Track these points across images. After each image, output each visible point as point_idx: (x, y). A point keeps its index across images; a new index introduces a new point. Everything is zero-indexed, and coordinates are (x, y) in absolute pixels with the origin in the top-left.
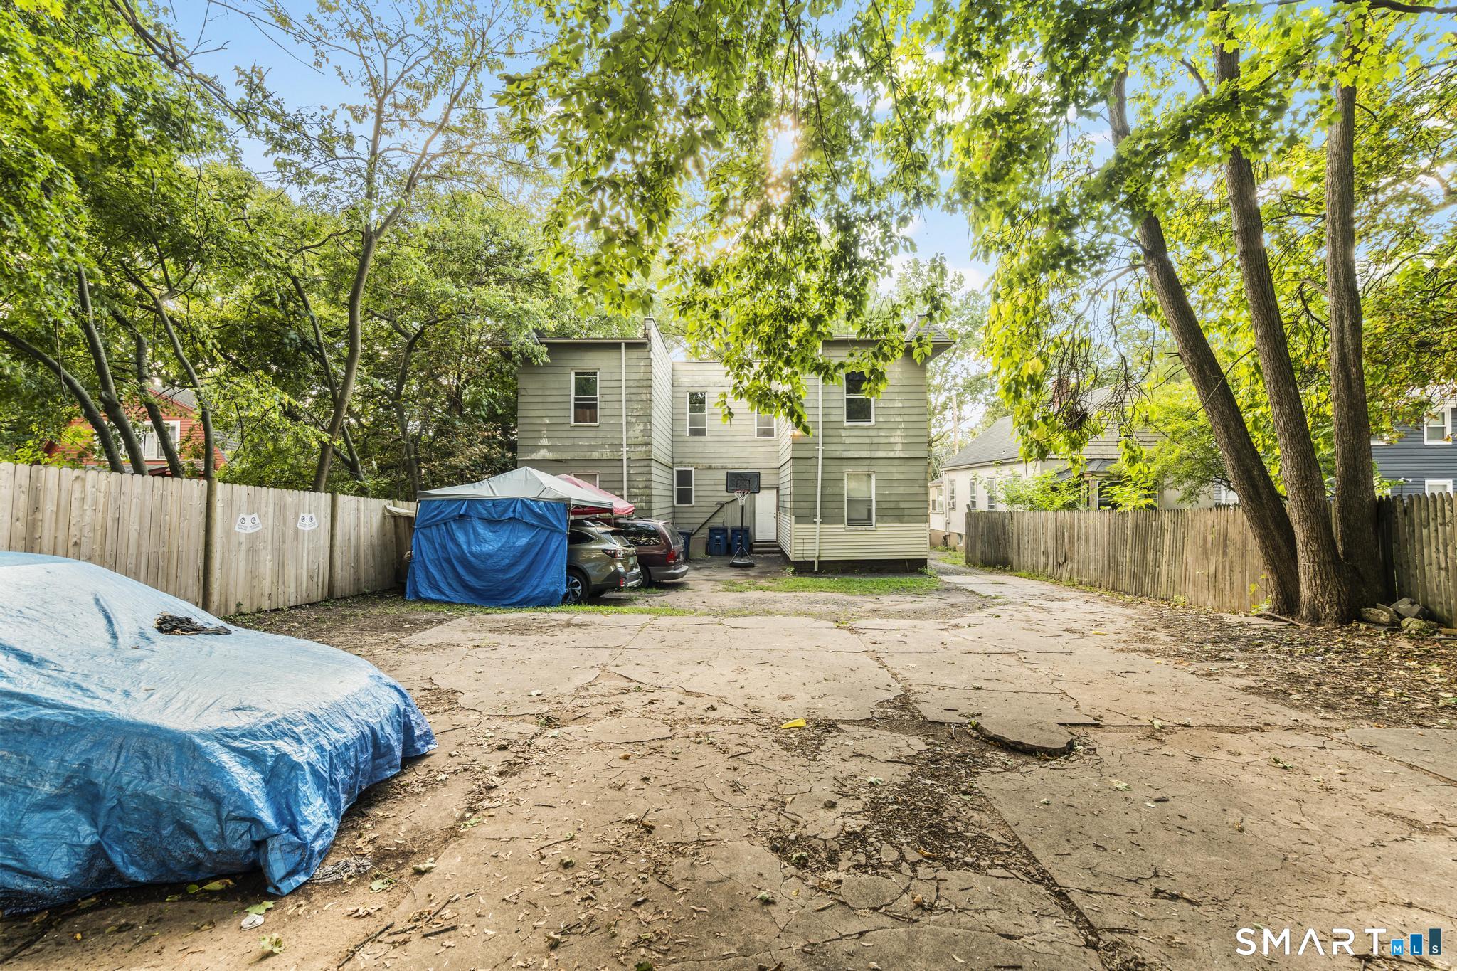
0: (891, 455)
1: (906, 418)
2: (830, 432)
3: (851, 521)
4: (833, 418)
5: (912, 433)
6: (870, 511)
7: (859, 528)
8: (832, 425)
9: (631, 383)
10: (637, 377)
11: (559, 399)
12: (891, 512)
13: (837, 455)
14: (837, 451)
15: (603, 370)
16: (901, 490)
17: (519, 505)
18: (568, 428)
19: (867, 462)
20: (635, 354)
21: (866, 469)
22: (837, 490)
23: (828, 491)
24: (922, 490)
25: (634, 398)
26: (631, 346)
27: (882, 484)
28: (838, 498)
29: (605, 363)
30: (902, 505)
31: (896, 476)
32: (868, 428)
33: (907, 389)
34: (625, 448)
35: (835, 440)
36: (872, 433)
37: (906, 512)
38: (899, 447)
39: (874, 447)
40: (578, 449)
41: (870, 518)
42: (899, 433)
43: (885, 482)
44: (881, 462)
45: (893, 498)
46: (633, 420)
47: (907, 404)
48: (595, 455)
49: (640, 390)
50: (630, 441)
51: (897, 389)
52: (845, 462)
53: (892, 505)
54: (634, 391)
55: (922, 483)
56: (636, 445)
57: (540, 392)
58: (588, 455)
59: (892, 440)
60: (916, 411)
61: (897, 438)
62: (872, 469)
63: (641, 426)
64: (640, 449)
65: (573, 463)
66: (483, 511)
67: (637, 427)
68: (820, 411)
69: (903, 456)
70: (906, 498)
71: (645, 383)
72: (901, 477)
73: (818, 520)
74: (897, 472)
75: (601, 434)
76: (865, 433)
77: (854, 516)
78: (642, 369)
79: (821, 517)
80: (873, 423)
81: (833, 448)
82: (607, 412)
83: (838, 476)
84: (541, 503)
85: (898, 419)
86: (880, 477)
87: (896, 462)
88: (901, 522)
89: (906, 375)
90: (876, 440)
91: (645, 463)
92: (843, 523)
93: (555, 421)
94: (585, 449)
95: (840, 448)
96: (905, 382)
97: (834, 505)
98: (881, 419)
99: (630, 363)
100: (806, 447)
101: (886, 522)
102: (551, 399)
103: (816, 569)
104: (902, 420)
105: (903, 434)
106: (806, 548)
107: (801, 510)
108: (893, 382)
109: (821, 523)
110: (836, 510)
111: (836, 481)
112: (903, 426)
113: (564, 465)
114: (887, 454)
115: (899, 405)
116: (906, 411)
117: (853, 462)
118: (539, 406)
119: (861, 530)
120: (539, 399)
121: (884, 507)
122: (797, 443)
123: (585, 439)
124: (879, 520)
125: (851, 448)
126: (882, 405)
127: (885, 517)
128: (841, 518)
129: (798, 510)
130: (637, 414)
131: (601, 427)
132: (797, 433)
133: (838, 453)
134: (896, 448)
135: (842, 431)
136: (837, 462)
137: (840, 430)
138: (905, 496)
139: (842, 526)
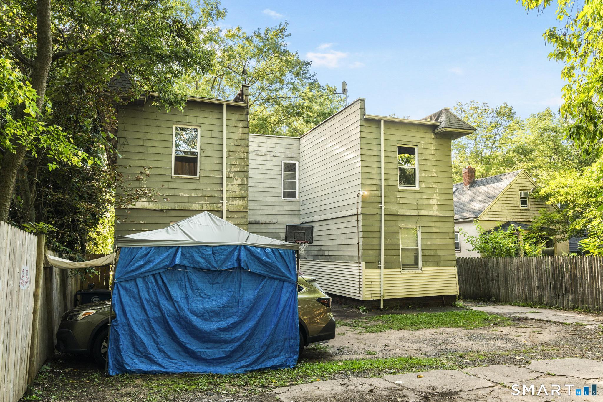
0: (431, 213)
1: (439, 185)
2: (389, 194)
3: (405, 266)
4: (391, 183)
5: (444, 197)
6: (416, 258)
7: (411, 271)
8: (391, 189)
9: (230, 141)
10: (235, 136)
11: (161, 151)
12: (432, 259)
14: (395, 209)
15: (204, 127)
16: (438, 241)
17: (243, 253)
18: (169, 179)
19: (416, 219)
20: (236, 116)
21: (413, 224)
23: (389, 241)
24: (451, 241)
25: (233, 155)
27: (425, 236)
28: (396, 247)
29: (207, 121)
30: (439, 253)
31: (435, 230)
32: (415, 192)
33: (439, 163)
34: (224, 201)
35: (393, 200)
36: (418, 196)
37: (442, 258)
38: (436, 207)
39: (419, 207)
40: (179, 199)
41: (416, 263)
42: (435, 197)
43: (427, 235)
44: (424, 219)
45: (433, 247)
46: (232, 175)
47: (440, 175)
48: (196, 206)
49: (238, 149)
50: (229, 194)
51: (433, 163)
52: (400, 218)
53: (433, 253)
54: (232, 148)
55: (451, 235)
56: (234, 198)
57: (141, 143)
58: (188, 206)
59: (431, 202)
60: (446, 180)
61: (434, 201)
62: (418, 224)
63: (239, 181)
64: (237, 202)
65: (173, 213)
66: (201, 260)
67: (235, 182)
68: (383, 177)
69: (438, 213)
70: (441, 247)
71: (243, 143)
72: (438, 230)
73: (382, 265)
74: (435, 227)
75: (201, 187)
76: (412, 195)
77: (407, 262)
78: (240, 130)
79: (385, 263)
80: (417, 188)
81: (391, 206)
82: (207, 167)
83: (395, 229)
84: (269, 251)
85: (434, 186)
86: (424, 230)
87: (434, 219)
88: (439, 266)
89: (438, 152)
90: (420, 202)
91: (243, 214)
92: (399, 267)
93: (155, 171)
94: (186, 200)
95: (396, 207)
96: (438, 158)
97: (393, 253)
98: (423, 185)
99: (229, 124)
100: (372, 205)
101: (429, 266)
102: (150, 150)
103: (382, 307)
104: (436, 187)
105: (438, 198)
106: (373, 289)
107: (370, 258)
108: (430, 157)
109: (385, 268)
110: (395, 257)
111: (394, 234)
112: (438, 192)
113: (165, 215)
114: (428, 212)
115: (435, 175)
116: (439, 180)
117: (405, 218)
118: (140, 156)
119: (413, 273)
120: (141, 150)
121: (427, 254)
122: (365, 202)
123: (187, 191)
124: (424, 264)
125: (404, 207)
126: (424, 175)
127: (428, 263)
128: (398, 263)
129: (368, 258)
130: (236, 170)
131: (201, 180)
132: (366, 193)
133: (395, 211)
134: (434, 209)
135: (397, 193)
136: (395, 218)
137: (396, 193)
138: (441, 245)
139: (399, 270)
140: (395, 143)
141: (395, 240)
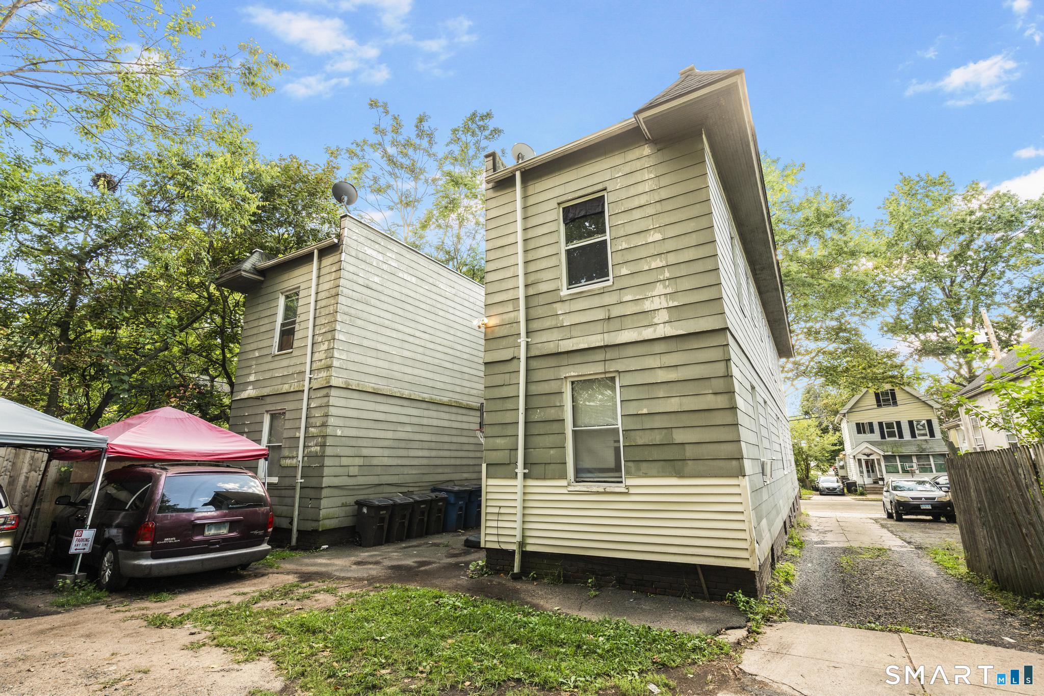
0: (648, 334)
1: (672, 259)
2: (540, 312)
3: (581, 474)
4: (543, 287)
5: (686, 284)
6: (617, 450)
7: (595, 487)
8: (542, 300)
10: (328, 286)
11: (270, 327)
12: (656, 454)
13: (551, 348)
14: (550, 341)
15: (303, 286)
16: (673, 405)
18: (270, 359)
19: (600, 356)
20: (328, 261)
21: (599, 368)
22: (552, 413)
23: (537, 416)
24: (721, 402)
25: (321, 313)
26: (325, 252)
27: (632, 394)
28: (555, 427)
29: (305, 278)
30: (679, 437)
31: (662, 376)
32: (605, 292)
33: (669, 206)
34: (308, 375)
35: (548, 323)
36: (607, 299)
37: (690, 452)
38: (664, 316)
39: (615, 324)
40: (274, 382)
41: (618, 469)
42: (660, 289)
43: (641, 391)
44: (630, 351)
45: (658, 422)
46: (320, 339)
47: (671, 232)
48: (285, 388)
49: (328, 302)
50: (315, 366)
51: (650, 210)
52: (564, 360)
53: (657, 438)
54: (324, 303)
55: (719, 385)
56: (318, 370)
57: (256, 323)
58: (280, 389)
59: (647, 306)
60: (693, 240)
61: (658, 300)
62: (613, 367)
63: (325, 346)
64: (321, 374)
65: (269, 400)
67: (321, 348)
68: (521, 282)
69: (669, 331)
70: (687, 420)
71: (333, 292)
72: (672, 376)
73: (520, 470)
74: (663, 368)
75: (294, 362)
76: (596, 302)
77: (587, 463)
78: (333, 276)
79: (525, 465)
80: (612, 281)
81: (544, 337)
82: (300, 335)
83: (553, 387)
85: (657, 263)
86: (628, 380)
87: (659, 348)
88: (681, 475)
89: (665, 181)
90: (616, 311)
91: (324, 392)
92: (563, 476)
93: (262, 353)
94: (279, 381)
95: (555, 335)
96: (664, 194)
97: (548, 441)
98: (627, 271)
99: (321, 272)
100: (504, 342)
101: (646, 476)
102: (263, 329)
103: (516, 570)
104: (664, 264)
105: (669, 290)
106: (501, 524)
107: (499, 453)
108: (643, 200)
109: (526, 476)
110: (552, 452)
111: (552, 397)
112: (667, 275)
113: (263, 402)
114: (640, 334)
115: (658, 236)
116: (671, 245)
117: (578, 359)
118: (255, 338)
119: (598, 493)
120: (255, 331)
121: (640, 442)
122: (491, 339)
123: (281, 370)
124: (633, 470)
125: (574, 333)
126: (624, 246)
127: (644, 465)
128: (560, 466)
129: (494, 453)
130: (323, 331)
131: (293, 354)
132: (492, 322)
133: (552, 345)
134: (656, 321)
135: (558, 305)
136: (552, 362)
137: (555, 305)
138: (684, 416)
139: (564, 483)
140: (553, 204)
141: (553, 411)
